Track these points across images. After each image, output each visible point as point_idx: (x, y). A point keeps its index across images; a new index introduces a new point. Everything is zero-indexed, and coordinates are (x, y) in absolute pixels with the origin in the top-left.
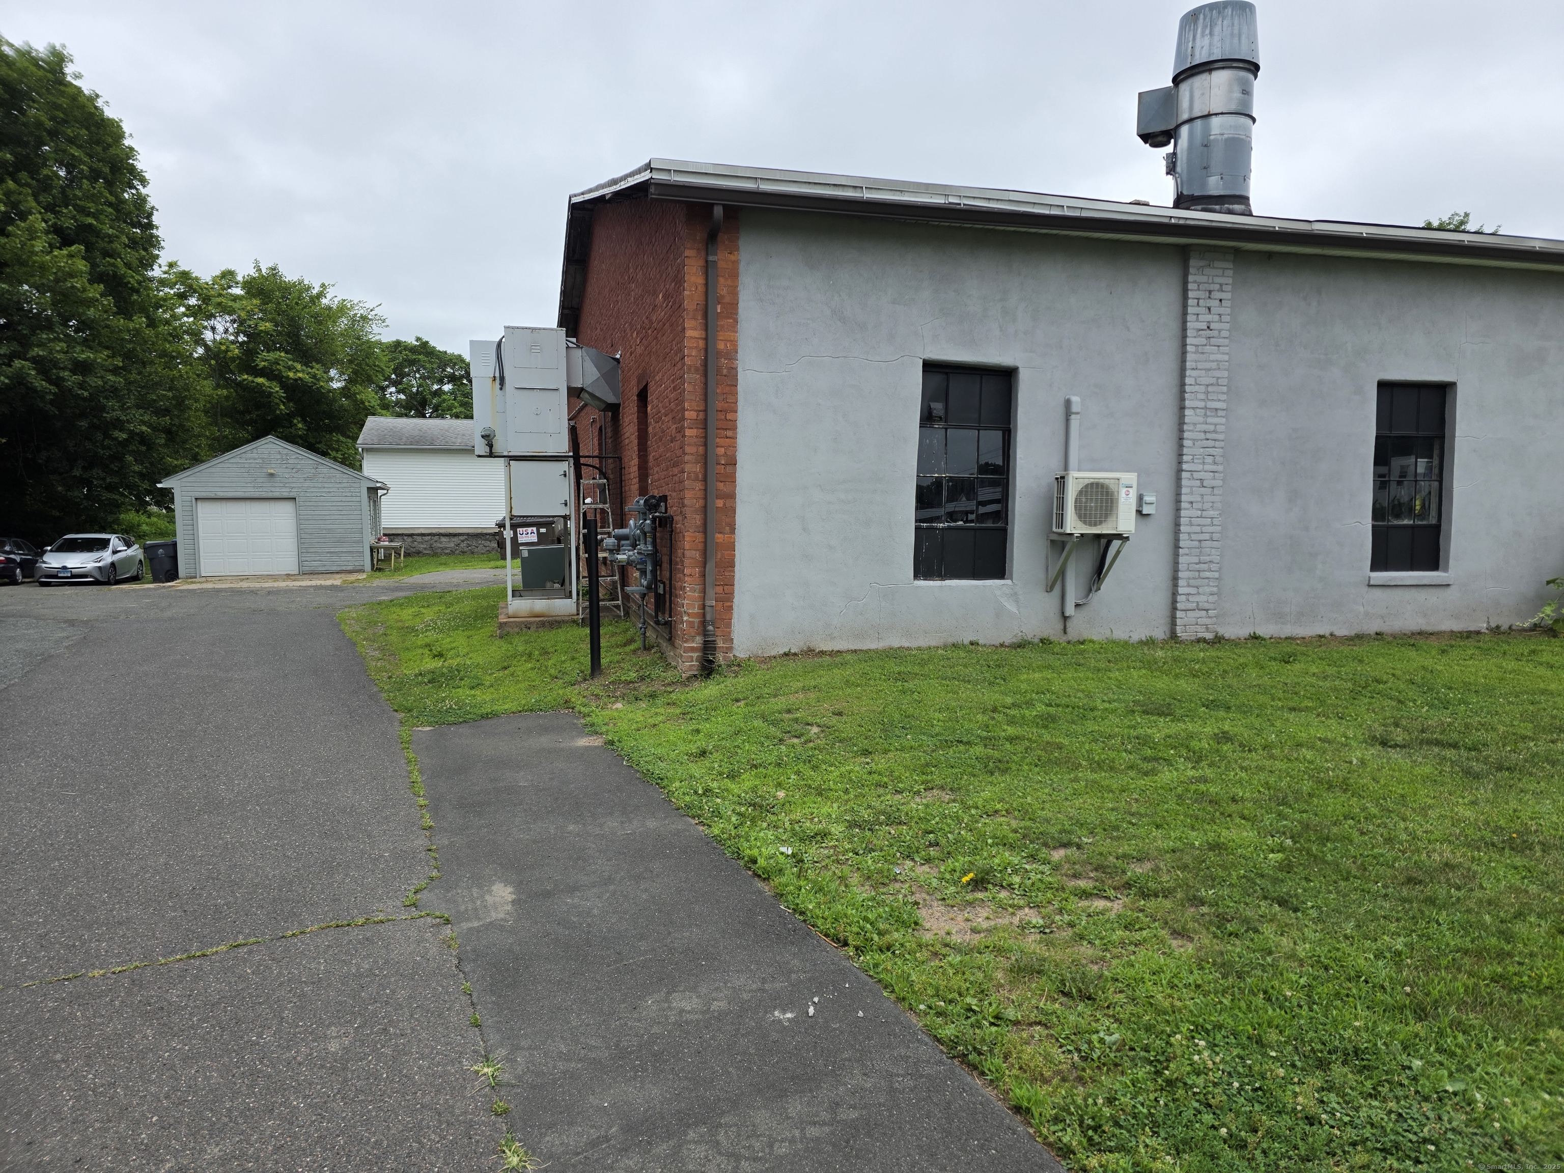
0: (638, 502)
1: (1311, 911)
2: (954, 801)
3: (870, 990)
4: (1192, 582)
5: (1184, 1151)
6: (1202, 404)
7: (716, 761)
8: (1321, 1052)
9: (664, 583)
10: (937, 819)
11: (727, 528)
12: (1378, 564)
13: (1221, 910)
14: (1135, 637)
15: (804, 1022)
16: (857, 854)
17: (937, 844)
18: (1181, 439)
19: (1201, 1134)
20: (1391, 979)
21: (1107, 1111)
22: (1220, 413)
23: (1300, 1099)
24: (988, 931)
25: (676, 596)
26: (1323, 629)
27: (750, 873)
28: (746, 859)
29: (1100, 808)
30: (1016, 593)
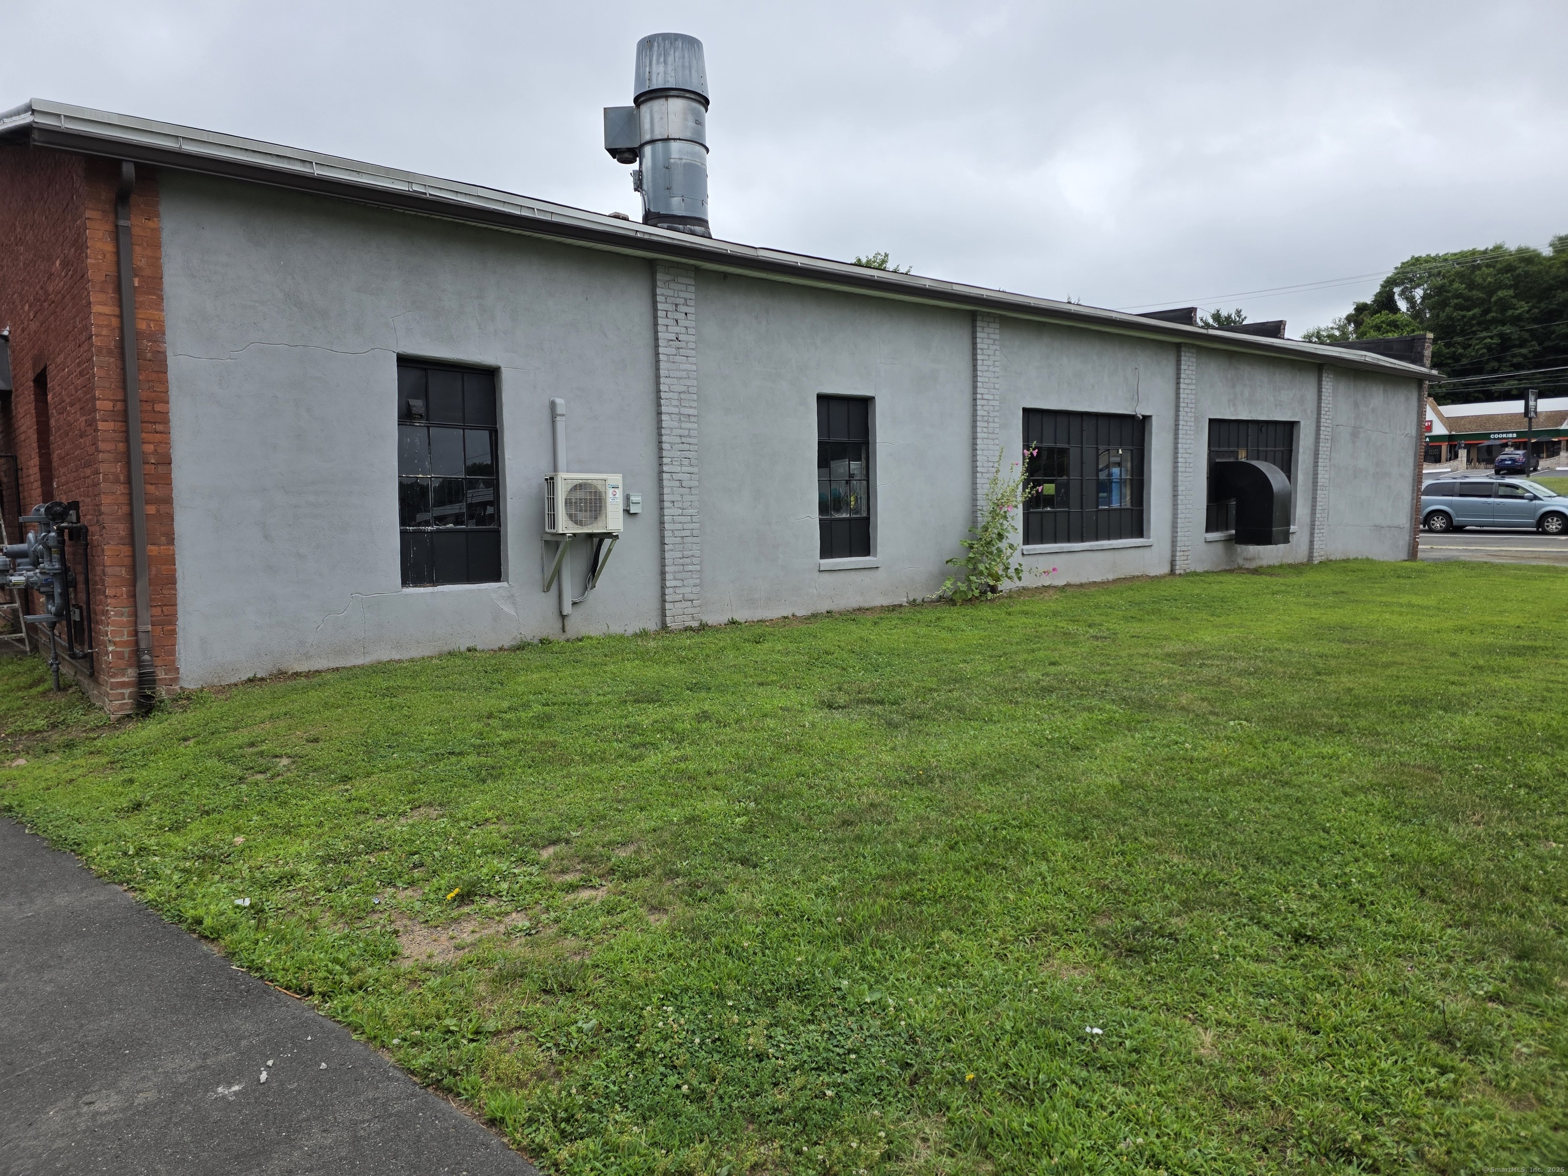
0: (38, 510)
1: (767, 865)
2: (442, 816)
3: (337, 1038)
4: (679, 576)
5: (651, 1117)
6: (676, 410)
7: (154, 814)
8: (771, 991)
9: (80, 608)
10: (423, 838)
11: (163, 539)
12: (827, 551)
13: (693, 879)
14: (630, 631)
15: (254, 1091)
16: (330, 891)
17: (422, 865)
18: (660, 442)
19: (666, 1097)
20: (827, 913)
21: (580, 1099)
22: (692, 419)
23: (751, 1040)
24: (473, 944)
25: (97, 623)
26: (787, 612)
27: (195, 936)
28: (189, 921)
29: (590, 800)
30: (512, 596)
